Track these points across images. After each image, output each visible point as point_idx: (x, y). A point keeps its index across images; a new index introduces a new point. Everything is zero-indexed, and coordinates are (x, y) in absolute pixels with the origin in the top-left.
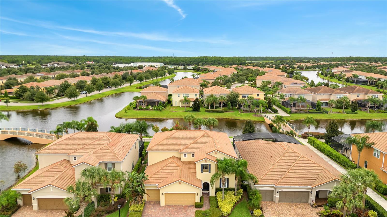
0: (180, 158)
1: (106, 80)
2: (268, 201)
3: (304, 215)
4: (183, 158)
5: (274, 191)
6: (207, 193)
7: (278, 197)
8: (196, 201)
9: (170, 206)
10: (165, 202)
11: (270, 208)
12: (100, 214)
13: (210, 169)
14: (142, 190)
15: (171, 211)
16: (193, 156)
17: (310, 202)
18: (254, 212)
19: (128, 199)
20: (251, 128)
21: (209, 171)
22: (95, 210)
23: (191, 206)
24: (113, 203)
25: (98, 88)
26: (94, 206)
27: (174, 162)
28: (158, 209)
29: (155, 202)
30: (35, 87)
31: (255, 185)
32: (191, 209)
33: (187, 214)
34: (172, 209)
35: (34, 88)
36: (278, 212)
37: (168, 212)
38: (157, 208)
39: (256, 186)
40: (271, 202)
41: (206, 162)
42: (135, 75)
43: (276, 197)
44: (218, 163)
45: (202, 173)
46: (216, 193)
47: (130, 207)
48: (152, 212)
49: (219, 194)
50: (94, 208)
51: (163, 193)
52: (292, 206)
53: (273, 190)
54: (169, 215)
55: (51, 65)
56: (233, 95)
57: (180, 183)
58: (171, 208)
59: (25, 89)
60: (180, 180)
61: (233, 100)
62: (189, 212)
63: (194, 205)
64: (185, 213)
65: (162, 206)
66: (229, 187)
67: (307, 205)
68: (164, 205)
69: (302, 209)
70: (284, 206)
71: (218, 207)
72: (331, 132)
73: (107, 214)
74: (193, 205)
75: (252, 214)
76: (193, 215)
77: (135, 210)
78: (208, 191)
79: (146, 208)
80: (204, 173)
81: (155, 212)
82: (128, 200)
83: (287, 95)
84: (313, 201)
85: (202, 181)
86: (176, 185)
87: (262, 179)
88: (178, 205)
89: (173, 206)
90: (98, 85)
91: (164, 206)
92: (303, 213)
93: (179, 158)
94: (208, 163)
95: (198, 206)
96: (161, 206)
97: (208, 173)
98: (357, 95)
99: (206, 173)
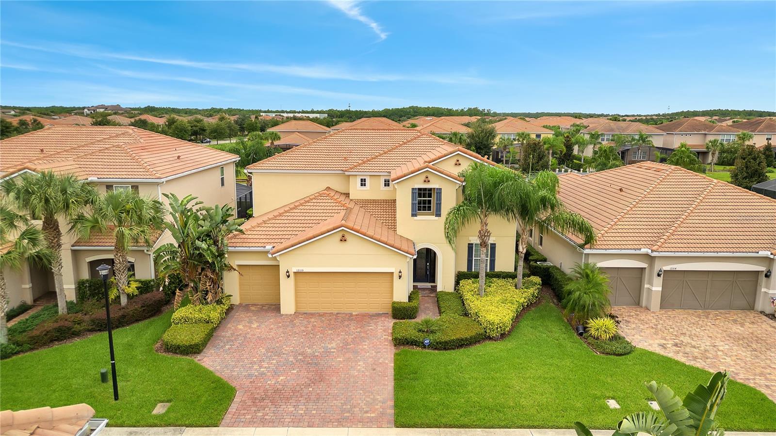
0: (349, 194)
1: (198, 124)
2: (624, 307)
3: (757, 337)
4: (357, 192)
5: (647, 270)
6: (430, 287)
7: (660, 289)
8: (396, 299)
9: (312, 314)
10: (297, 302)
11: (637, 321)
12: (69, 329)
13: (440, 204)
14: (217, 254)
15: (314, 326)
16: (385, 186)
17: (760, 305)
18: (588, 326)
19: (166, 280)
20: (541, 162)
21: (437, 211)
22: (58, 316)
23: (378, 315)
24: (124, 300)
25: (177, 134)
26: (57, 305)
27: (330, 197)
28: (271, 320)
29: (263, 306)
30: (30, 123)
31: (587, 251)
32: (378, 322)
33: (365, 332)
34: (316, 322)
35: (28, 125)
36: (666, 331)
37: (303, 328)
38: (268, 320)
39: (587, 255)
40: (634, 309)
41: (427, 181)
42: (264, 122)
43: (654, 289)
44: (464, 184)
45: (415, 218)
46: (457, 283)
47: (177, 309)
48: (250, 328)
49: (467, 285)
50: (57, 312)
51: (288, 272)
52: (707, 318)
53: (643, 269)
54: (304, 335)
55: (92, 112)
56: (482, 132)
57: (343, 239)
58: (313, 320)
59: (7, 128)
60: (343, 228)
61: (482, 143)
62: (372, 329)
63: (390, 311)
64: (359, 330)
65: (286, 315)
66: (497, 269)
67: (751, 315)
68: (293, 313)
69: (742, 325)
70: (681, 317)
71: (466, 314)
72: (745, 178)
73: (96, 331)
74: (388, 314)
75: (581, 334)
76: (385, 335)
77: (192, 319)
78: (433, 284)
79: (234, 319)
80: (419, 218)
81: (258, 329)
82: (165, 285)
83: (605, 138)
84: (773, 302)
85: (414, 243)
86: (332, 245)
87: (606, 235)
88: (338, 314)
89: (320, 315)
90: (177, 128)
91: (291, 315)
92: (752, 333)
93: (344, 194)
94: (433, 185)
95: (400, 313)
96: (283, 315)
97: (433, 218)
98: (766, 137)
99: (426, 219)
